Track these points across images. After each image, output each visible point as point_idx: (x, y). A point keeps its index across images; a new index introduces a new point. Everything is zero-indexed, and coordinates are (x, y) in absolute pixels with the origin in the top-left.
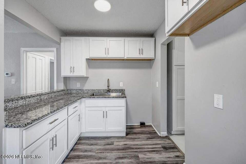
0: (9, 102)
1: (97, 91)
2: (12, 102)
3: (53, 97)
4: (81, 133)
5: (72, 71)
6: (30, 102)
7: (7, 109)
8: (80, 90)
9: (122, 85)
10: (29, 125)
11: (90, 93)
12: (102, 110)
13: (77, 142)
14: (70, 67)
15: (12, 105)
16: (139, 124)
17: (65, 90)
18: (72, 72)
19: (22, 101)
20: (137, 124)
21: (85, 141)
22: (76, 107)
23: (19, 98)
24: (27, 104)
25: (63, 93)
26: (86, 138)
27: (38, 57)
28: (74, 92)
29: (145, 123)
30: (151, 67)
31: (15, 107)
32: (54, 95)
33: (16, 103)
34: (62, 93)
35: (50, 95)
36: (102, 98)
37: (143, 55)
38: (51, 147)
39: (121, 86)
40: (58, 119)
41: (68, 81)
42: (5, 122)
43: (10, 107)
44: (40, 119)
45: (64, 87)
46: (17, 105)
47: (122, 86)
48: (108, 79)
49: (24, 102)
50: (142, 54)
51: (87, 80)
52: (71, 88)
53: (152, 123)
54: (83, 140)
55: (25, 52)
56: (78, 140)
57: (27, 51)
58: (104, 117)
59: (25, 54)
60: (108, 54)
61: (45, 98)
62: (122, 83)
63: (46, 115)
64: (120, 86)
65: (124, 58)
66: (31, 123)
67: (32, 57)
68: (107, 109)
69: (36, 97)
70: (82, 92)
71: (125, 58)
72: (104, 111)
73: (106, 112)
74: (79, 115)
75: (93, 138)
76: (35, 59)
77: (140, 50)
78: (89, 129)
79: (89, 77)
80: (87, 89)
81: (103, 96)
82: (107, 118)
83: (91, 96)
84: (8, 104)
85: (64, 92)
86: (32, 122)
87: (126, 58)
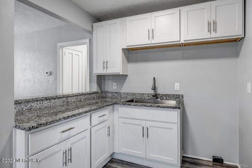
0: (34, 102)
1: (138, 95)
2: (37, 103)
3: (82, 100)
4: (114, 153)
5: (105, 67)
6: (55, 104)
7: (32, 109)
8: (116, 93)
9: (179, 87)
10: (34, 129)
11: (129, 98)
12: (141, 125)
13: (106, 164)
14: (103, 62)
15: (36, 105)
16: (212, 160)
17: (98, 93)
18: (105, 69)
19: (47, 102)
20: (207, 158)
21: (118, 165)
22: (104, 115)
23: (43, 99)
24: (52, 106)
25: (96, 96)
26: (119, 162)
27: (74, 53)
28: (110, 95)
29: (222, 160)
30: (236, 54)
31: (39, 108)
32: (84, 98)
33: (40, 103)
34: (94, 95)
35: (78, 97)
36: (141, 106)
37: (216, 32)
38: (65, 161)
39: (176, 89)
40: (74, 128)
41: (102, 81)
42: (16, 122)
43: (35, 108)
44: (48, 124)
45: (97, 89)
46: (42, 106)
47: (178, 89)
48: (154, 78)
49: (49, 104)
50: (215, 30)
51: (125, 79)
52: (106, 90)
53: (240, 163)
54: (115, 164)
55: (61, 47)
56: (109, 161)
57: (62, 47)
58: (144, 136)
59: (61, 50)
60: (153, 38)
61: (73, 100)
62: (178, 84)
63: (57, 121)
64: (174, 88)
65: (180, 41)
66: (37, 128)
67: (69, 53)
68: (148, 124)
69: (62, 99)
70: (119, 96)
71: (182, 41)
72: (143, 127)
73: (146, 128)
74: (109, 128)
75: (128, 163)
76: (71, 55)
77: (209, 24)
78: (124, 150)
79: (127, 75)
80: (125, 92)
81: (142, 104)
82: (148, 137)
83: (126, 103)
84: (33, 104)
85: (97, 94)
86: (38, 126)
87: (184, 42)
